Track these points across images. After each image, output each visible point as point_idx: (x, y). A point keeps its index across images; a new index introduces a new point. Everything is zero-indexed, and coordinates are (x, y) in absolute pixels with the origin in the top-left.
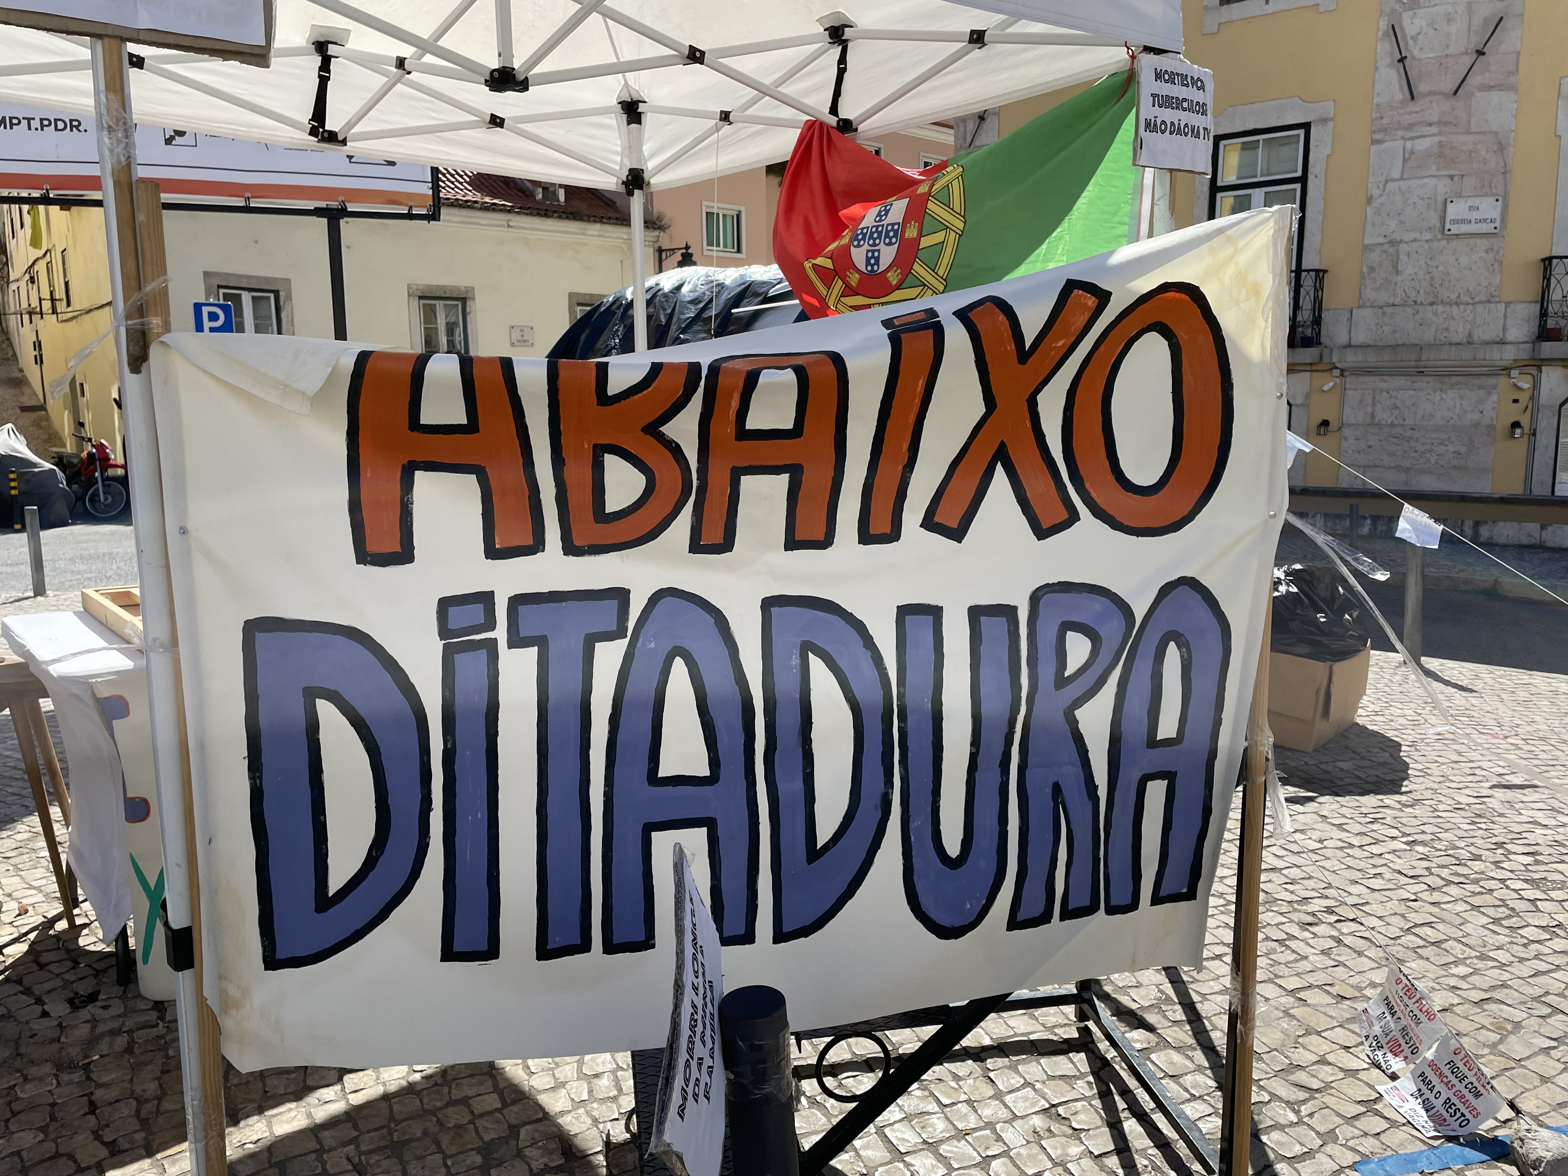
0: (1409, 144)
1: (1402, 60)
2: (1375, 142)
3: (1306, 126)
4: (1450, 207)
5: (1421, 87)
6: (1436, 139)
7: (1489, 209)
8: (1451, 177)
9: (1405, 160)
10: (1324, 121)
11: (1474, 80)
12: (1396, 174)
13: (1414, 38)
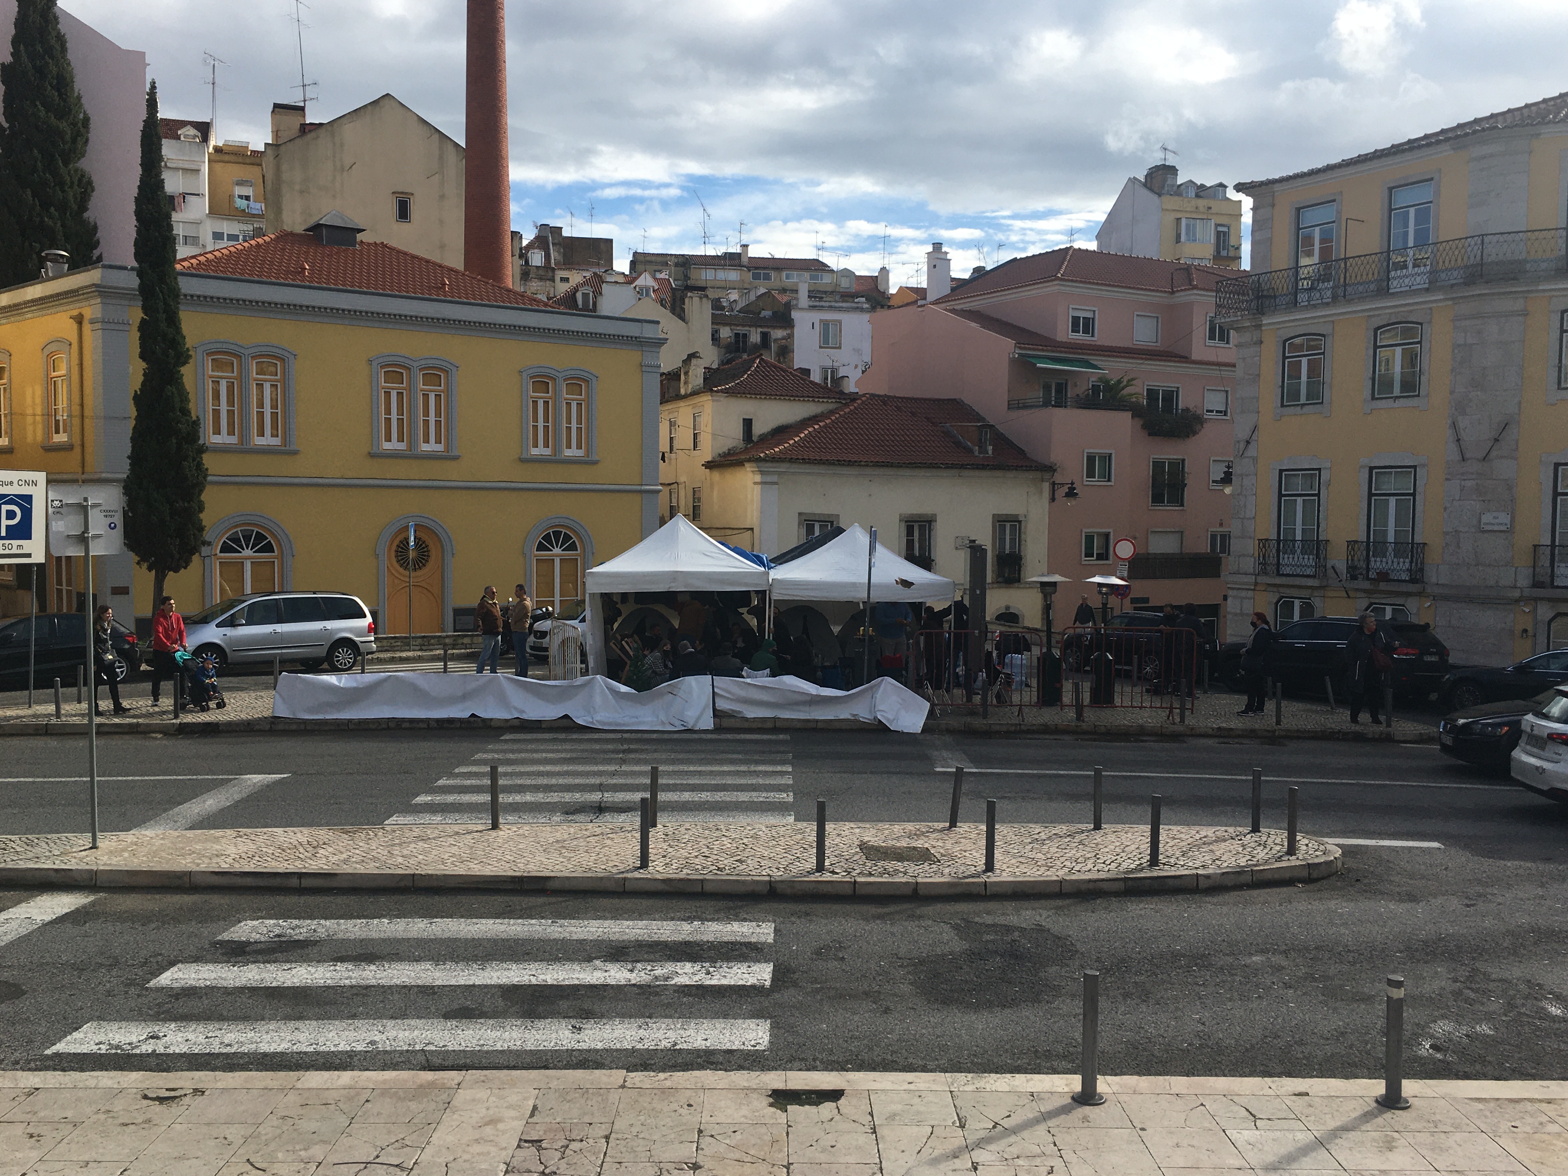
0: (1463, 483)
1: (1458, 440)
2: (1447, 479)
3: (1415, 467)
4: (1483, 516)
5: (1468, 455)
6: (1474, 482)
7: (1504, 518)
8: (1484, 501)
9: (1461, 490)
10: (1424, 466)
11: (1494, 454)
12: (1457, 498)
13: (1464, 430)
